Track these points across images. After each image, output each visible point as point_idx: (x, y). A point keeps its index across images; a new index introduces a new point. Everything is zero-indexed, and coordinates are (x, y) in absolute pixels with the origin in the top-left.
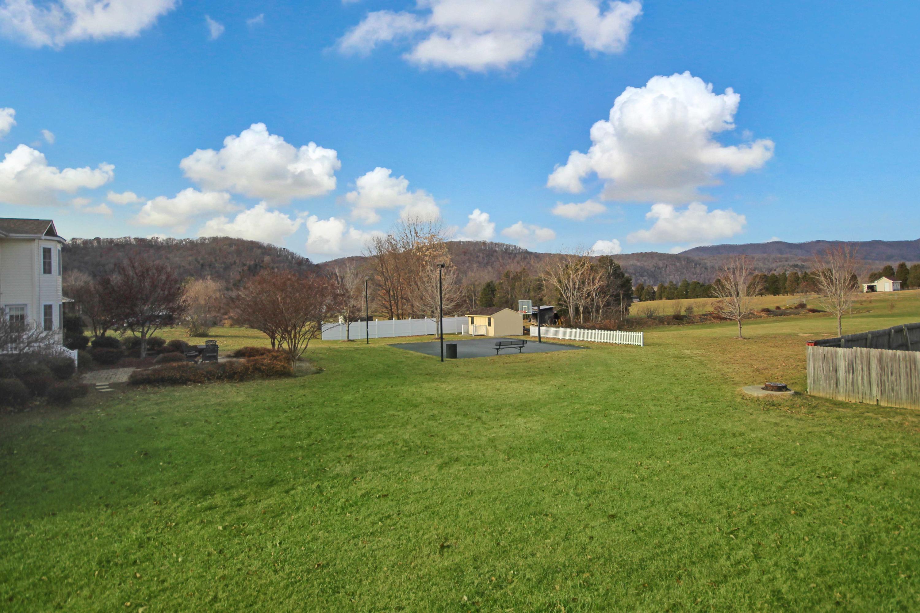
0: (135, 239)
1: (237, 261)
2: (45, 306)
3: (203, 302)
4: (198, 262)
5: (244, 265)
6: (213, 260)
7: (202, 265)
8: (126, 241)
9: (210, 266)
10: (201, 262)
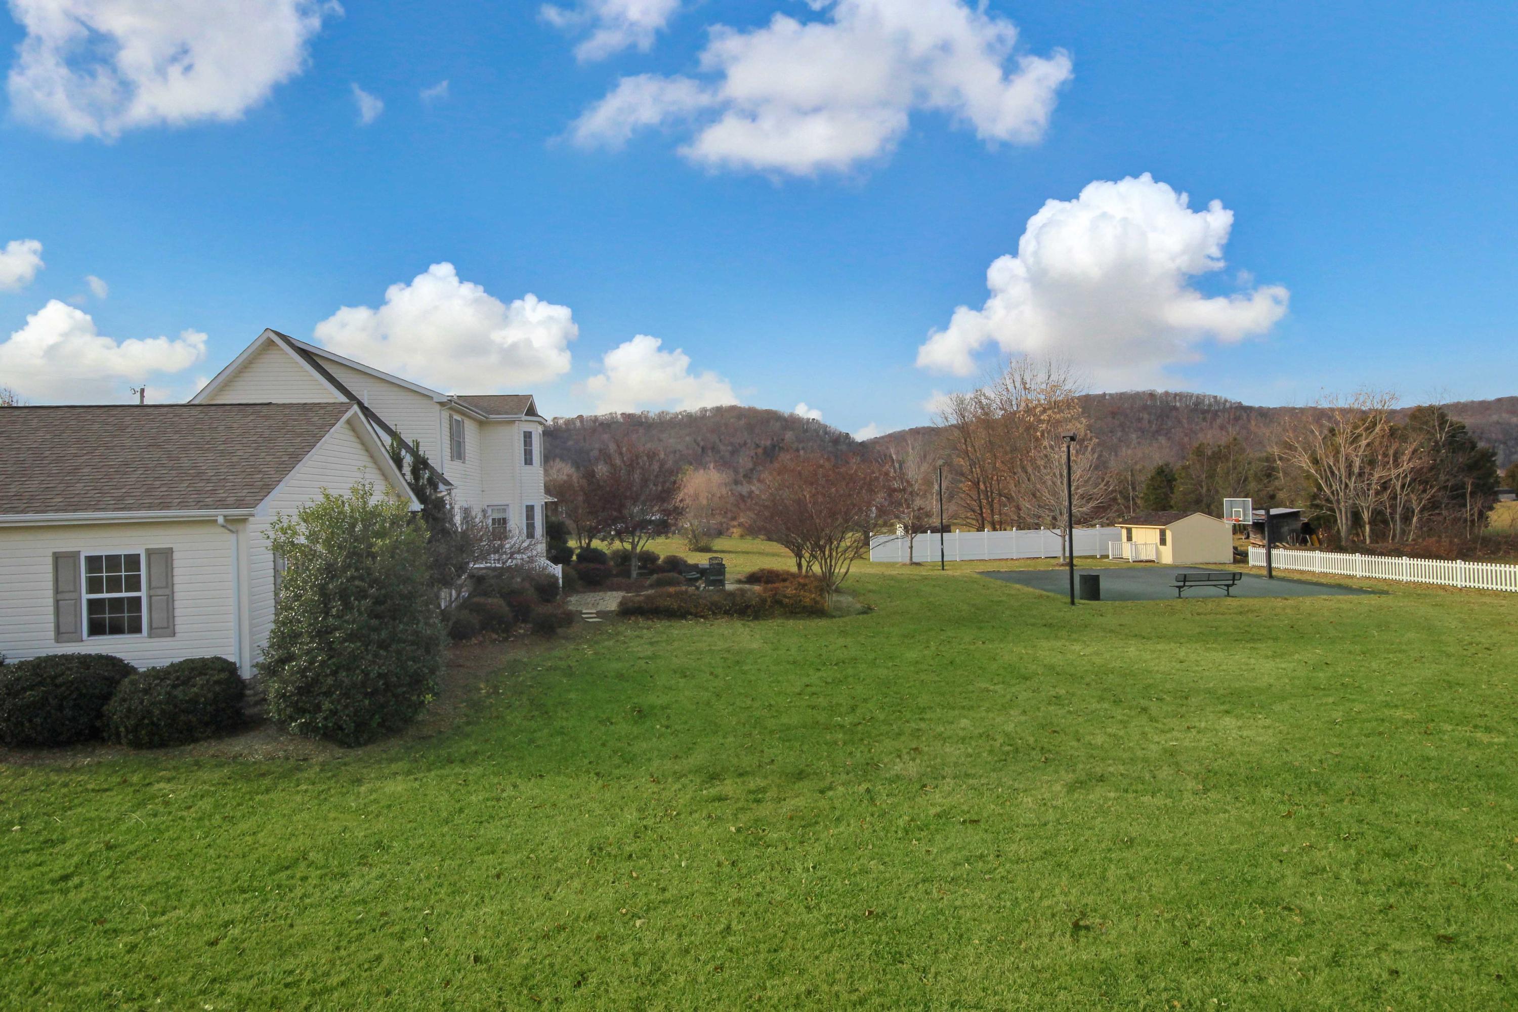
0: (623, 414)
1: (749, 441)
2: (527, 506)
3: (705, 502)
4: (698, 445)
5: (758, 446)
6: (717, 441)
7: (703, 449)
8: (613, 418)
9: (713, 449)
10: (702, 444)
